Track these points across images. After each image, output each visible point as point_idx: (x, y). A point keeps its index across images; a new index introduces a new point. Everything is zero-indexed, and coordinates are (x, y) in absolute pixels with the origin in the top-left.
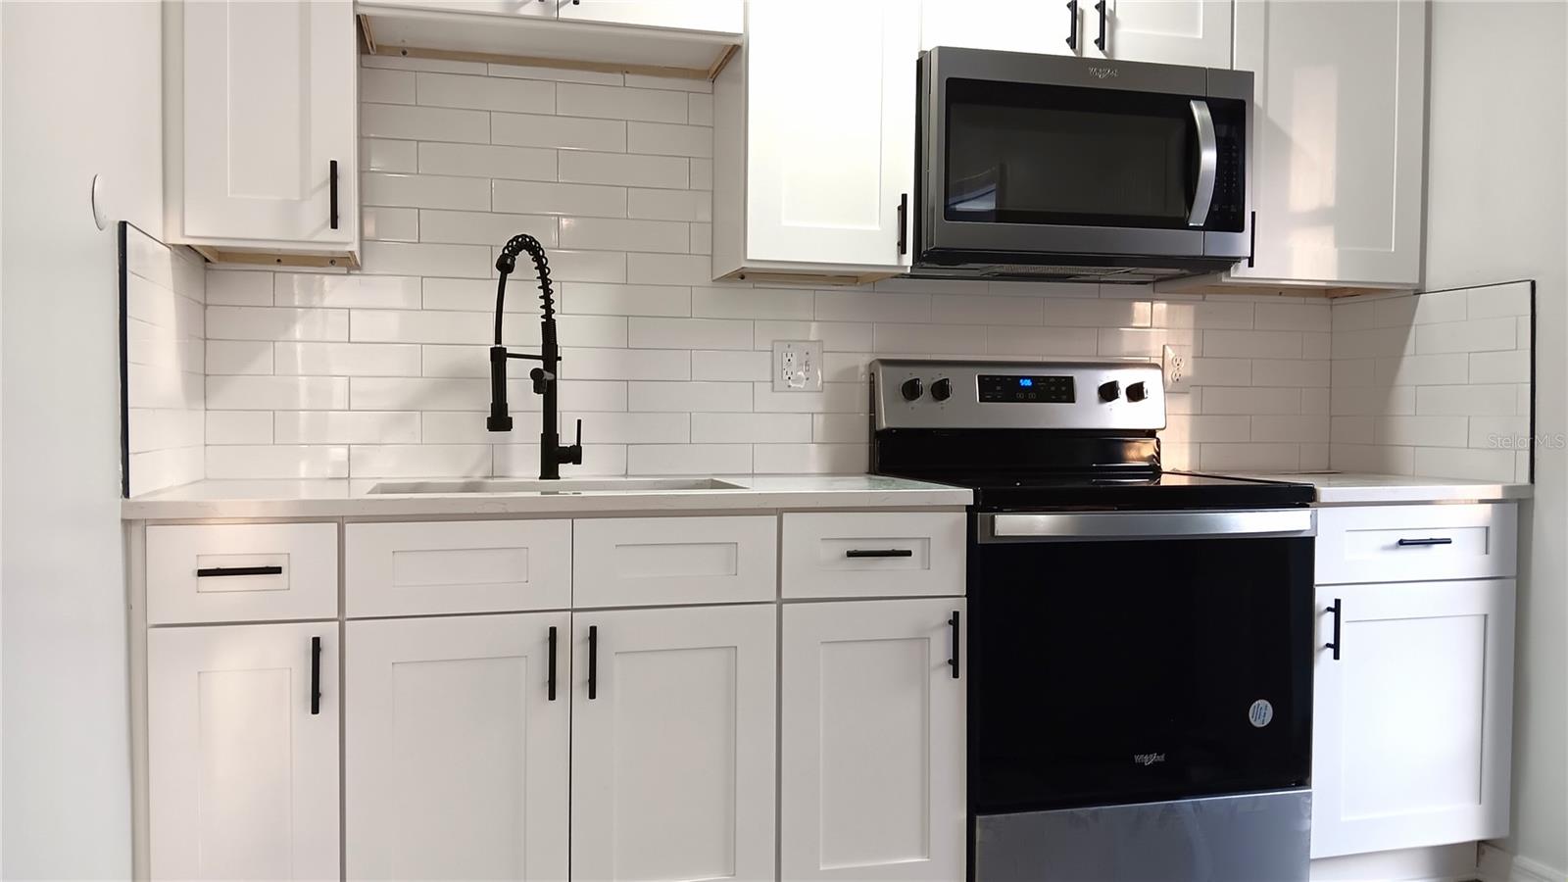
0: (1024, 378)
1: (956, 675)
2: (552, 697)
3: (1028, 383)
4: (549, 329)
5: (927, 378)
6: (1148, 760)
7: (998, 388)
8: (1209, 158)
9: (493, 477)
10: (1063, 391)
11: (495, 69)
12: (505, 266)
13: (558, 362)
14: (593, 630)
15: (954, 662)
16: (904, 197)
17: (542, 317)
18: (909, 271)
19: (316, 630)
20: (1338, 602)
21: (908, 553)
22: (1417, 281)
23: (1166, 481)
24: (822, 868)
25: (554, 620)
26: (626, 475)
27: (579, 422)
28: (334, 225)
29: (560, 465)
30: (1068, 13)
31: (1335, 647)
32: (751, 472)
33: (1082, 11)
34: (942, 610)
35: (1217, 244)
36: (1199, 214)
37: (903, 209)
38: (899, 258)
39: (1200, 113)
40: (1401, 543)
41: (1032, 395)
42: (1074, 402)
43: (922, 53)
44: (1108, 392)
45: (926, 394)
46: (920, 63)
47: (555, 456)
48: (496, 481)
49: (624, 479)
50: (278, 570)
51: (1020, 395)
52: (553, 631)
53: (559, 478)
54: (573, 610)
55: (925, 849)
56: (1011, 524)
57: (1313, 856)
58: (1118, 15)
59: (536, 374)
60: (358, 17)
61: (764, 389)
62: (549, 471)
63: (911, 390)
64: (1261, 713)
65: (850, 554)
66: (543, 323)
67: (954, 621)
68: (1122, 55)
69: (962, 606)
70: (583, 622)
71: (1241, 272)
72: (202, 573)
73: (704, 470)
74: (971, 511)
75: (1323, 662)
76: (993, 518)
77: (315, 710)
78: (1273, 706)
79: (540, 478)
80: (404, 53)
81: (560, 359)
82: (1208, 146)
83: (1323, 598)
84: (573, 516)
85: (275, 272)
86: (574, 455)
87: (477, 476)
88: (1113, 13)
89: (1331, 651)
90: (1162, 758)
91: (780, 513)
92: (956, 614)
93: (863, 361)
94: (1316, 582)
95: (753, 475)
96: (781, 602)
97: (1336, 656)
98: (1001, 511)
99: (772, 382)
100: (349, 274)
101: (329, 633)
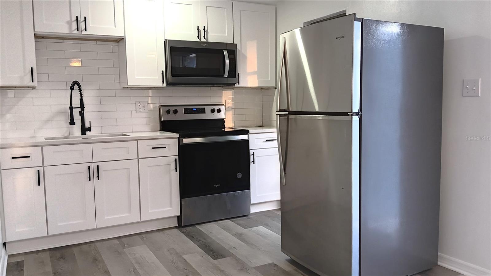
0: (194, 108)
1: (176, 171)
2: (90, 180)
3: (195, 109)
4: (82, 101)
5: (172, 109)
6: (217, 186)
7: (188, 111)
8: (227, 61)
9: (70, 135)
10: (203, 111)
11: (65, 41)
12: (72, 88)
13: (84, 108)
14: (98, 166)
15: (176, 169)
16: (163, 71)
17: (80, 98)
18: (165, 87)
19: (38, 168)
20: (254, 153)
21: (165, 147)
22: (275, 86)
23: (226, 130)
24: (150, 211)
25: (89, 164)
26: (102, 133)
27: (90, 122)
28: (33, 81)
29: (86, 132)
30: (197, 30)
31: (254, 161)
32: (132, 131)
33: (200, 30)
34: (173, 159)
35: (231, 80)
36: (226, 74)
37: (163, 74)
38: (163, 84)
39: (225, 53)
40: (267, 140)
41: (196, 112)
42: (205, 113)
43: (165, 40)
44: (213, 111)
45: (172, 112)
46: (165, 42)
47: (85, 130)
48: (70, 136)
49: (101, 134)
50: (29, 157)
51: (193, 112)
52: (89, 167)
53: (86, 135)
54: (93, 162)
55: (171, 206)
56: (186, 141)
57: (251, 203)
58: (208, 31)
59: (80, 112)
60: (35, 34)
61: (134, 112)
62: (83, 133)
63: (168, 112)
64: (239, 175)
65: (153, 148)
66: (80, 100)
67: (176, 161)
68: (209, 40)
69: (177, 157)
70: (95, 165)
71: (237, 85)
72: (13, 158)
73: (121, 131)
74: (178, 138)
75: (252, 165)
76: (183, 139)
77: (39, 185)
78: (242, 174)
79: (82, 135)
80: (43, 38)
81: (85, 108)
82: (227, 60)
83: (251, 152)
84: (92, 143)
85: (14, 90)
86: (89, 129)
87: (66, 135)
88: (207, 30)
89: (253, 162)
90: (219, 185)
91: (137, 140)
92: (176, 159)
93: (158, 105)
94: (250, 149)
95: (132, 132)
96: (138, 159)
97: (254, 163)
98: (185, 138)
99: (136, 111)
100: (32, 89)
101: (41, 169)
